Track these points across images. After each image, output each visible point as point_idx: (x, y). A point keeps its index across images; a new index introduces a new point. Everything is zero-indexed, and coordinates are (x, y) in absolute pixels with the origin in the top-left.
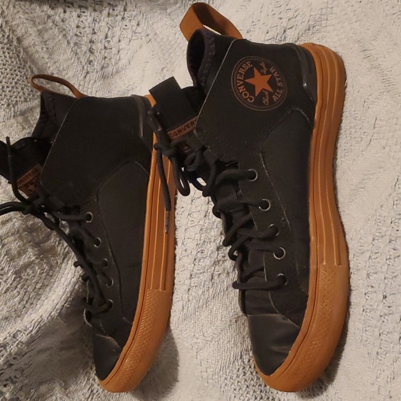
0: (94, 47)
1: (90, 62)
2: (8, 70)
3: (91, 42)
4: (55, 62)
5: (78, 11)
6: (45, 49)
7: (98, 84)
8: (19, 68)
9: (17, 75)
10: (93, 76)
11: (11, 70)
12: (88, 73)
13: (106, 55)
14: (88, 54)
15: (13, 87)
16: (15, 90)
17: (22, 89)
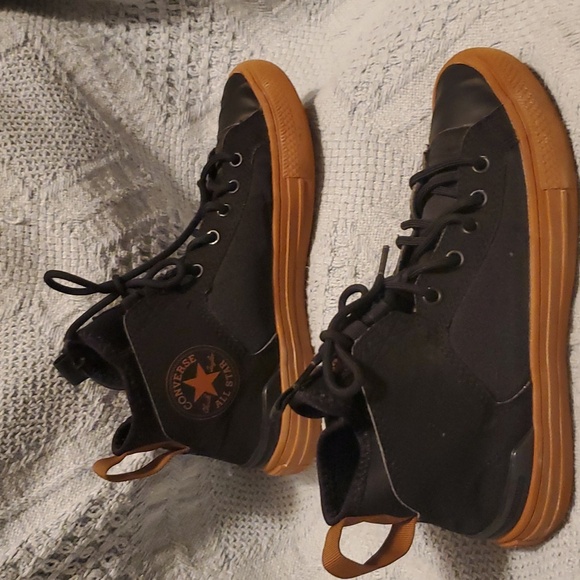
0: (173, 77)
1: (170, 99)
2: (61, 119)
3: (169, 69)
4: (122, 103)
5: (147, 27)
6: (106, 85)
7: (184, 131)
8: (75, 114)
9: (74, 125)
10: (177, 120)
11: (64, 119)
12: (168, 115)
13: (191, 87)
14: (166, 88)
15: (70, 142)
16: (73, 145)
17: (83, 144)
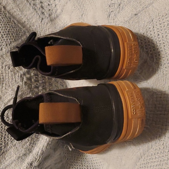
0: (43, 5)
1: (43, 13)
2: (3, 25)
4: (25, 16)
6: (18, 10)
7: (49, 24)
8: (8, 23)
9: (8, 27)
10: (46, 20)
11: (4, 25)
12: (42, 19)
13: (50, 9)
14: (41, 9)
15: (7, 34)
16: (8, 35)
17: (12, 34)
